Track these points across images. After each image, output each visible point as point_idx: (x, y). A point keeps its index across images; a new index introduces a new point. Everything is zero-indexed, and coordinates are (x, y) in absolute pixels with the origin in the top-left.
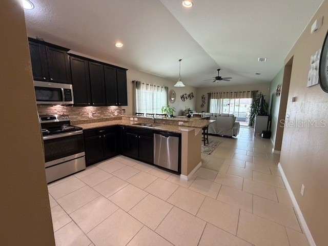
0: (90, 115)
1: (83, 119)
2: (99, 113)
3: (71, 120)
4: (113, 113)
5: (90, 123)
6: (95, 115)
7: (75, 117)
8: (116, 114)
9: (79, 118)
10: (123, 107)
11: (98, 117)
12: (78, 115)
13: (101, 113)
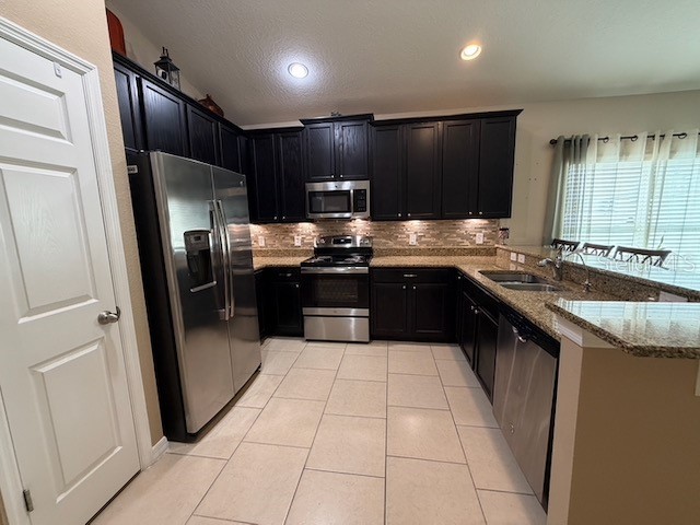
0: (413, 240)
1: (398, 247)
2: (433, 236)
3: (375, 247)
4: (470, 237)
5: (410, 255)
6: (423, 239)
7: (384, 241)
8: (479, 239)
9: (391, 244)
10: (503, 223)
11: (428, 243)
12: (389, 237)
13: (438, 236)
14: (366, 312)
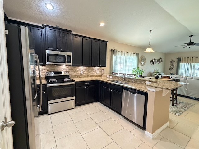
0: (82, 73)
1: (77, 75)
2: (87, 71)
3: (70, 75)
4: (96, 72)
5: (81, 77)
6: (84, 72)
8: (98, 72)
9: (75, 74)
10: (103, 68)
11: (86, 74)
12: (74, 72)
13: (88, 71)
14: (74, 98)
